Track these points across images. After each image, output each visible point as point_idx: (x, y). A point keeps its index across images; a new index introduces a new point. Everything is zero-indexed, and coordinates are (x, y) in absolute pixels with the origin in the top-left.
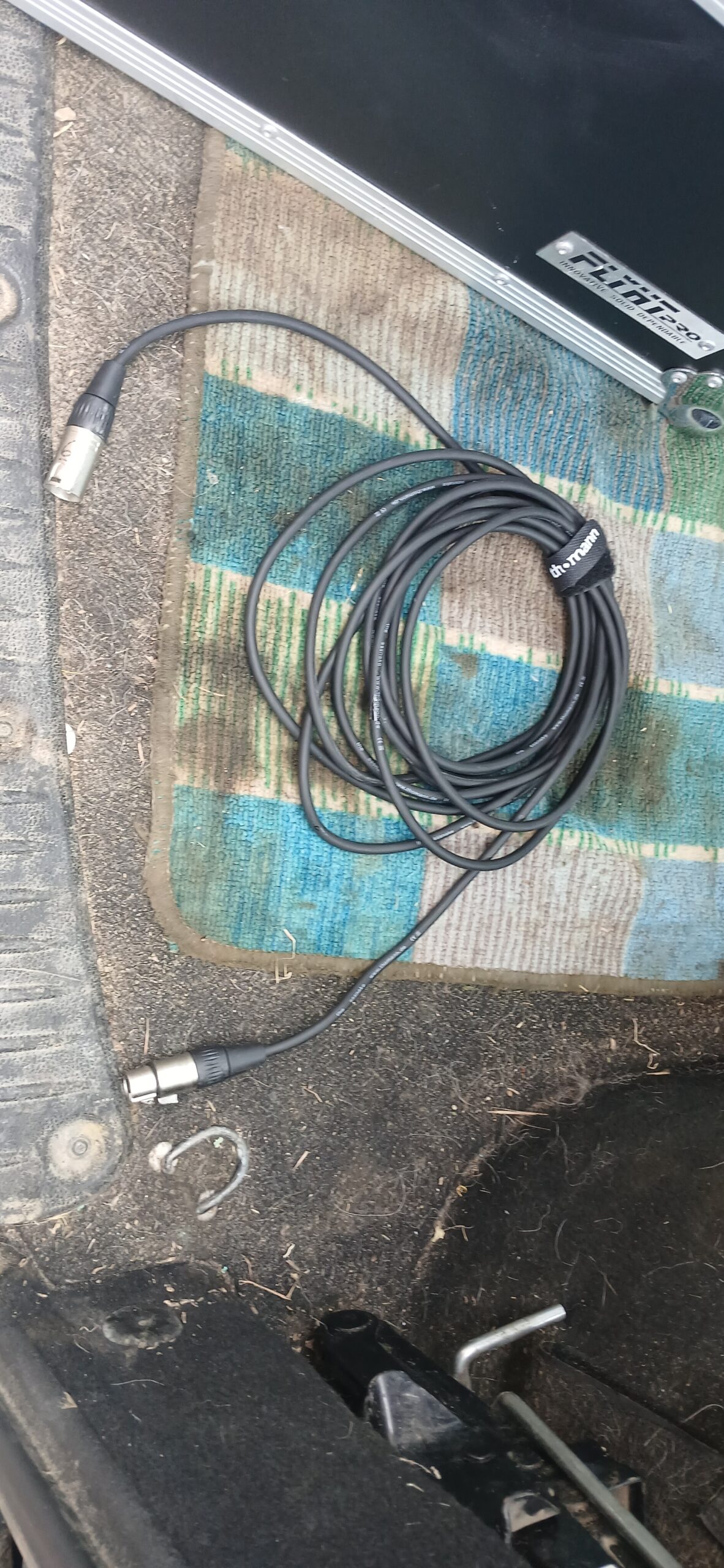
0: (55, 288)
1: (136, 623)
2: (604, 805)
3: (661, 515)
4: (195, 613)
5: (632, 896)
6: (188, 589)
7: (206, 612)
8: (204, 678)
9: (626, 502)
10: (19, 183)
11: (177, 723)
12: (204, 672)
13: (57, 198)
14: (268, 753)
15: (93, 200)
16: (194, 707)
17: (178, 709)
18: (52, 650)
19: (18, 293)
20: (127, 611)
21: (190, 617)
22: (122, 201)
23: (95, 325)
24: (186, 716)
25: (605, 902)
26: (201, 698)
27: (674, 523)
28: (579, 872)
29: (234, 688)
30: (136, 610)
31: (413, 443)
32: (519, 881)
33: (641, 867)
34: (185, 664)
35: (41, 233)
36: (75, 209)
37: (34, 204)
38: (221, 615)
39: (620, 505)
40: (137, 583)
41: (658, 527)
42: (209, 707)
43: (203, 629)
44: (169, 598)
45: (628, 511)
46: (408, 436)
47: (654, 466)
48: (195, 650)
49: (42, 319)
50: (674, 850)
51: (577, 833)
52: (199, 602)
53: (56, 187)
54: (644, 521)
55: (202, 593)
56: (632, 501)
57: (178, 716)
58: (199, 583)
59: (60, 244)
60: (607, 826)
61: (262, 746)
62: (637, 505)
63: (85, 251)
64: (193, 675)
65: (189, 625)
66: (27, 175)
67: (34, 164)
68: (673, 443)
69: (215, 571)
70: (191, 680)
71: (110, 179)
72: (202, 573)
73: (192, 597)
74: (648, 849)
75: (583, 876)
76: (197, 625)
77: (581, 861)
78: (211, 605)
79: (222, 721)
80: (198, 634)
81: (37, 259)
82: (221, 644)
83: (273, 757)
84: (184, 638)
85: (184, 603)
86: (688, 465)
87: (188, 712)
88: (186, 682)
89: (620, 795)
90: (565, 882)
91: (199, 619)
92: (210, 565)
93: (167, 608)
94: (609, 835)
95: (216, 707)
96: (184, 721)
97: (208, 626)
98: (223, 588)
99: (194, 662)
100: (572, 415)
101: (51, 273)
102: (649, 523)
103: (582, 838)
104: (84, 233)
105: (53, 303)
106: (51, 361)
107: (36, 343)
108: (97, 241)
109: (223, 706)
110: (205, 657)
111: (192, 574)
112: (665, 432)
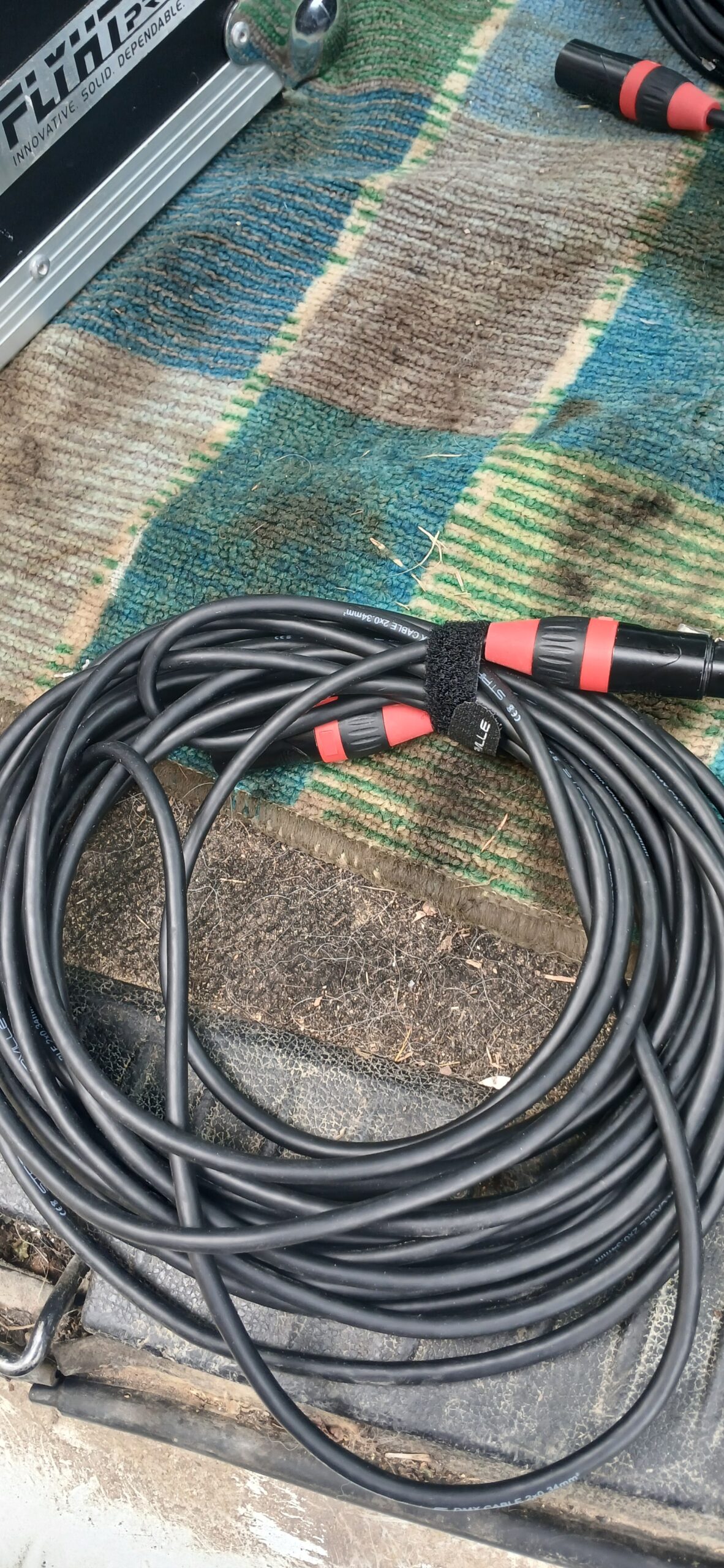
1: (360, 922)
3: (438, 99)
4: (367, 824)
6: (331, 824)
7: (371, 806)
8: (470, 839)
9: (405, 146)
11: (528, 902)
12: (460, 836)
16: (510, 867)
17: (505, 894)
18: (356, 1067)
20: (337, 930)
21: (371, 833)
24: (521, 885)
26: (499, 852)
27: (456, 83)
29: (499, 795)
30: (338, 916)
31: (227, 441)
34: (440, 862)
38: (382, 784)
39: (410, 155)
40: (300, 903)
41: (454, 106)
42: (516, 844)
43: (397, 819)
44: (336, 855)
45: (419, 146)
46: (217, 445)
47: (364, 104)
48: (422, 840)
52: (355, 812)
54: (439, 124)
55: (343, 805)
56: (405, 137)
57: (516, 897)
58: (327, 803)
62: (414, 132)
64: (460, 855)
65: (385, 837)
68: (345, 73)
69: (315, 775)
70: (466, 860)
72: (315, 795)
73: (347, 821)
76: (387, 826)
78: (364, 796)
80: (401, 828)
82: (426, 797)
84: (401, 851)
85: (350, 835)
86: (377, 53)
87: (514, 879)
88: (467, 869)
91: (378, 820)
92: (306, 782)
93: (350, 863)
95: (519, 834)
96: (528, 891)
97: (392, 809)
98: (345, 770)
99: (440, 847)
100: (255, 201)
102: (444, 117)
109: (524, 824)
110: (439, 828)
111: (312, 811)
112: (327, 87)
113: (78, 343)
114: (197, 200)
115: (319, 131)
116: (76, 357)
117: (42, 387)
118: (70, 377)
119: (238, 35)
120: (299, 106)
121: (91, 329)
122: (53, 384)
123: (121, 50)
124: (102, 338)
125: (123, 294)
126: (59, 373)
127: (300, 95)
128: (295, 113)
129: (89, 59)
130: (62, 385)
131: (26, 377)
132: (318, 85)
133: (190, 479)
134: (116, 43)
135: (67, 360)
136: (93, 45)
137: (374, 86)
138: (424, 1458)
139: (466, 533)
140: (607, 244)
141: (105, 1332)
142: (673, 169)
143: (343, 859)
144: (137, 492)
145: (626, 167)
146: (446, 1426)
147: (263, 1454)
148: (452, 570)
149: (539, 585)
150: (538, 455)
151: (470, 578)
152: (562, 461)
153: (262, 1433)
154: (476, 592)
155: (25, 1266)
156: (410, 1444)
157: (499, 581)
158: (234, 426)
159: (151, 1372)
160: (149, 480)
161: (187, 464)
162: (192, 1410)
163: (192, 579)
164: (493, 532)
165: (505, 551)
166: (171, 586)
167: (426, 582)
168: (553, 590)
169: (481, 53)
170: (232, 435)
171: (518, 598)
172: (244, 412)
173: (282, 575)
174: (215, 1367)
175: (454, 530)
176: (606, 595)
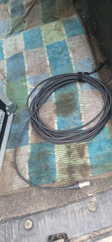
0: (25, 214)
2: (74, 102)
4: (65, 179)
5: (87, 92)
6: (61, 181)
8: (74, 175)
10: (12, 223)
11: (82, 178)
13: (12, 217)
14: (82, 161)
15: (11, 211)
16: (79, 175)
17: (80, 178)
18: (77, 202)
19: (27, 220)
22: (9, 207)
23: (28, 206)
24: (81, 176)
25: (89, 96)
26: (77, 175)
28: (86, 102)
29: (74, 169)
31: (30, 152)
32: (90, 112)
33: (82, 92)
34: (73, 179)
35: (17, 218)
36: (13, 213)
37: (14, 220)
47: (22, 112)
48: (70, 177)
49: (29, 215)
50: (78, 88)
51: (80, 104)
52: (63, 179)
53: (11, 217)
55: (61, 179)
56: (28, 113)
58: (60, 179)
59: (18, 215)
61: (82, 162)
63: (18, 210)
65: (67, 179)
66: (10, 222)
67: (8, 222)
68: (18, 109)
69: (57, 177)
71: (7, 209)
73: (63, 180)
74: (79, 92)
75: (86, 101)
77: (84, 102)
78: (63, 177)
79: (80, 170)
80: (68, 177)
81: (21, 218)
82: (68, 173)
83: (83, 160)
84: (69, 180)
86: (21, 106)
88: (75, 178)
89: (72, 100)
90: (88, 104)
92: (57, 178)
94: (79, 99)
95: (78, 172)
97: (66, 176)
98: (59, 175)
99: (72, 177)
100: (20, 128)
101: (23, 215)
103: (80, 103)
104: (16, 211)
105: (27, 213)
106: (35, 212)
107: (33, 215)
108: (16, 209)
110: (71, 175)
111: (59, 181)
112: (17, 111)
113: (11, 150)
114: (13, 129)
118: (12, 153)
119: (8, 113)
121: (11, 148)
122: (10, 155)
123: (1, 123)
124: (13, 148)
125: (12, 143)
126: (10, 153)
127: (15, 114)
128: (16, 116)
131: (7, 156)
133: (29, 157)
137: (22, 110)
138: (104, 231)
139: (57, 148)
140: (53, 115)
141: (71, 239)
142: (54, 105)
143: (64, 183)
144: (25, 161)
145: (50, 107)
146: (103, 227)
147: (91, 241)
148: (58, 152)
149: (66, 149)
151: (60, 152)
153: (89, 239)
155: (59, 239)
157: (62, 150)
158: (30, 150)
159: (77, 240)
160: (25, 159)
163: (35, 166)
164: (59, 146)
165: (61, 147)
166: (33, 168)
167: (56, 154)
169: (30, 102)
171: (64, 151)
172: (30, 148)
174: (82, 235)
175: (55, 148)
176: (72, 147)
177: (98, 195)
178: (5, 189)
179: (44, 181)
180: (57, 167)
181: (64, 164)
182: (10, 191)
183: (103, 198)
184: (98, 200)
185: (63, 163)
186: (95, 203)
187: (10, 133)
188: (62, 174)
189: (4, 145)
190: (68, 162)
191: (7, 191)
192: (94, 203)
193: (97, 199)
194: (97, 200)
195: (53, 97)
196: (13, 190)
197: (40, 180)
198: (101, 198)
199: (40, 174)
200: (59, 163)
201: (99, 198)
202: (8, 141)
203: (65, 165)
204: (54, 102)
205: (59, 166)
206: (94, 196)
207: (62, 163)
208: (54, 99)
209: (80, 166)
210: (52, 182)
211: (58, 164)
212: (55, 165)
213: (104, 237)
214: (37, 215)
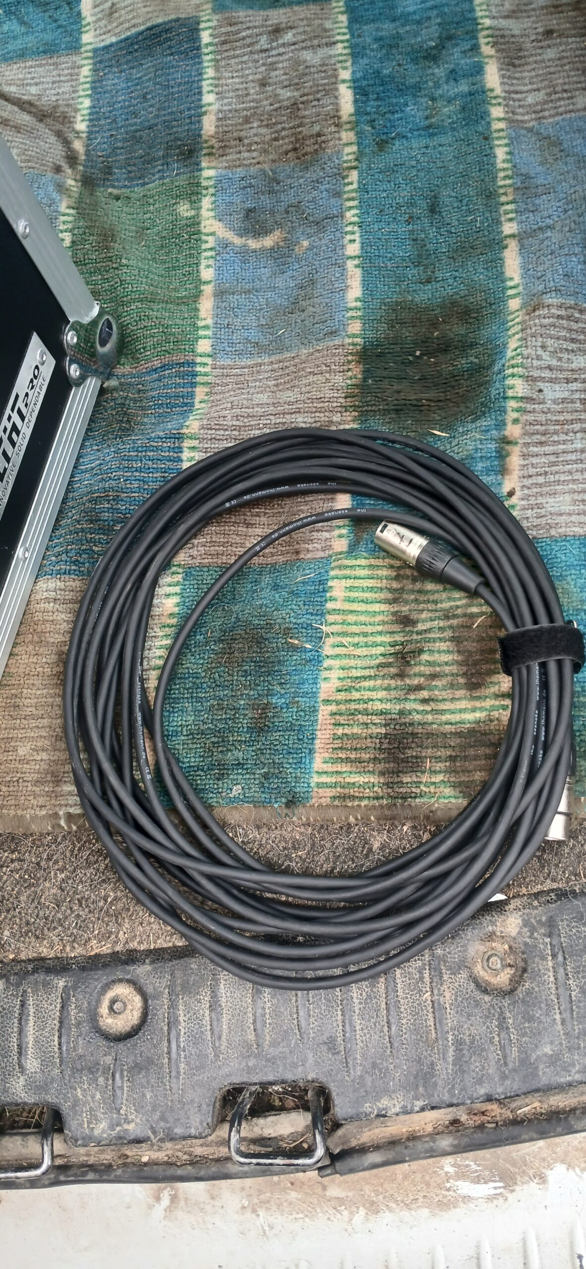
0: (106, 949)
1: (376, 845)
2: (476, 360)
3: (198, 360)
4: (357, 794)
5: (562, 312)
6: (336, 803)
7: (354, 784)
8: (415, 779)
9: (192, 395)
10: (25, 991)
11: (460, 801)
12: (409, 780)
13: (32, 955)
14: (474, 710)
15: (28, 923)
16: (443, 786)
17: (446, 801)
19: (114, 982)
20: (367, 856)
21: (361, 799)
22: (23, 898)
23: (128, 910)
24: (452, 793)
25: (573, 340)
26: (433, 780)
27: (204, 346)
28: (547, 374)
29: (419, 749)
30: (364, 847)
31: (176, 610)
32: (563, 437)
33: (533, 306)
34: (404, 798)
35: (60, 967)
36: (38, 938)
37: (41, 977)
38: (354, 769)
39: (197, 400)
40: (341, 849)
41: (209, 361)
42: (440, 772)
43: (371, 785)
44: (347, 818)
45: (200, 392)
46: (171, 615)
47: (155, 376)
48: (390, 790)
49: (131, 958)
50: (511, 279)
51: (509, 382)
52: (347, 791)
53: (23, 957)
54: (206, 375)
55: (339, 789)
56: (190, 390)
57: (453, 800)
58: (329, 793)
59: (68, 949)
60: (496, 351)
61: (470, 717)
62: (193, 385)
63: (70, 925)
64: (414, 790)
65: (369, 797)
66: (18, 985)
67: (8, 981)
68: (132, 358)
69: (316, 779)
70: (418, 791)
71: (8, 911)
72: (320, 790)
73: (343, 797)
74: (514, 304)
75: (550, 368)
76: (367, 790)
77: (536, 373)
78: (348, 780)
79: (452, 759)
80: (376, 789)
81: (83, 969)
82: (381, 767)
83: (478, 704)
84: (381, 801)
85: (350, 804)
86: (150, 343)
87: (448, 791)
88: (421, 796)
89: (466, 346)
90: (557, 387)
91: (362, 790)
92: (312, 785)
93: (357, 819)
94: (505, 345)
95: (440, 766)
96: (458, 794)
97: (366, 780)
98: (330, 770)
99: (401, 790)
100: (125, 464)
101: (92, 953)
102: (207, 369)
103: (513, 375)
104: (55, 928)
105: (118, 948)
106: (165, 945)
107: (152, 962)
108: (60, 916)
109: (438, 759)
110: (396, 780)
111: (323, 800)
112: (124, 369)
113: (60, 584)
114: (86, 471)
115: (135, 401)
116: (63, 593)
117: (51, 618)
118: (65, 606)
119: (74, 371)
120: (115, 389)
121: (65, 573)
122: (56, 613)
123: (26, 420)
124: (73, 576)
125: (74, 546)
126: (57, 606)
127: (113, 383)
128: (115, 395)
129: (14, 435)
130: (62, 612)
131: (39, 616)
132: (119, 370)
134: (22, 418)
135: (59, 597)
136: (15, 428)
137: (157, 364)
138: (537, 1104)
139: (338, 618)
140: (335, 419)
141: (351, 1119)
142: (350, 358)
143: (352, 819)
145: (324, 368)
146: (544, 1081)
147: (456, 1142)
148: (339, 639)
149: (386, 628)
150: (358, 562)
151: (349, 639)
152: (373, 562)
153: (450, 1132)
154: (356, 645)
155: (283, 1109)
156: (527, 1101)
157: (365, 635)
158: (176, 600)
159: (377, 1131)
161: (161, 634)
162: (408, 1139)
163: (199, 700)
164: (352, 612)
165: (362, 618)
166: (190, 709)
167: (327, 650)
168: (396, 628)
169: (209, 322)
170: (178, 605)
171: (379, 639)
172: (177, 589)
173: (249, 678)
174: (417, 1109)
175: (330, 618)
176: (424, 621)
177: (536, 903)
178: (13, 802)
179: (237, 790)
180: (320, 722)
181: (366, 709)
182: (37, 813)
183: (562, 925)
184: (533, 930)
185: (361, 707)
186: (510, 948)
187: (68, 491)
188: (345, 768)
189: (27, 550)
190: (388, 706)
191: (20, 812)
192: (506, 947)
193: (526, 923)
194: (526, 930)
195: (350, 314)
196: (56, 814)
197: (218, 779)
198: (551, 926)
199: (220, 749)
200: (338, 703)
201: (539, 922)
202: (51, 536)
203: (374, 717)
204: (350, 341)
205: (338, 717)
206: (511, 907)
207: (353, 706)
208: (355, 327)
209: (459, 734)
210: (284, 800)
211: (333, 708)
212: (314, 710)
213: (535, 1136)
214: (175, 962)
